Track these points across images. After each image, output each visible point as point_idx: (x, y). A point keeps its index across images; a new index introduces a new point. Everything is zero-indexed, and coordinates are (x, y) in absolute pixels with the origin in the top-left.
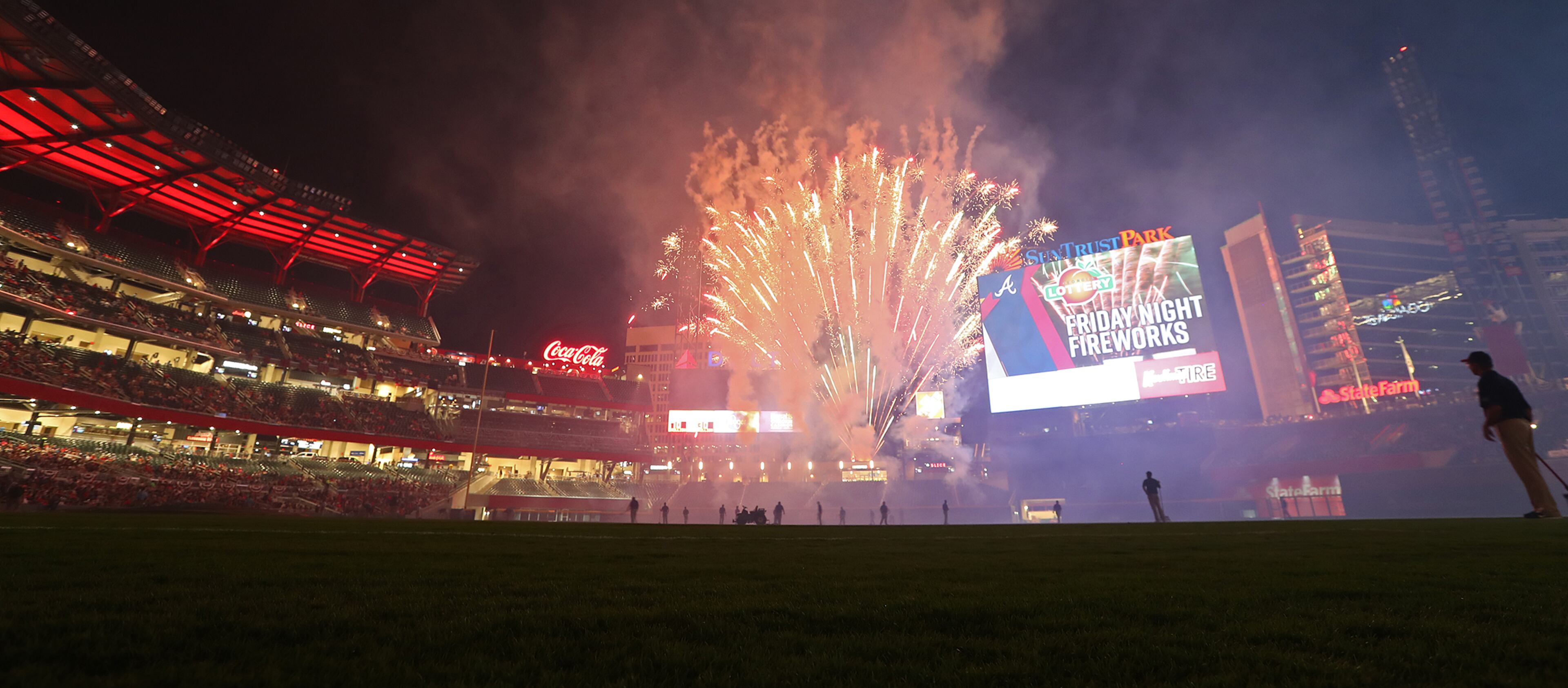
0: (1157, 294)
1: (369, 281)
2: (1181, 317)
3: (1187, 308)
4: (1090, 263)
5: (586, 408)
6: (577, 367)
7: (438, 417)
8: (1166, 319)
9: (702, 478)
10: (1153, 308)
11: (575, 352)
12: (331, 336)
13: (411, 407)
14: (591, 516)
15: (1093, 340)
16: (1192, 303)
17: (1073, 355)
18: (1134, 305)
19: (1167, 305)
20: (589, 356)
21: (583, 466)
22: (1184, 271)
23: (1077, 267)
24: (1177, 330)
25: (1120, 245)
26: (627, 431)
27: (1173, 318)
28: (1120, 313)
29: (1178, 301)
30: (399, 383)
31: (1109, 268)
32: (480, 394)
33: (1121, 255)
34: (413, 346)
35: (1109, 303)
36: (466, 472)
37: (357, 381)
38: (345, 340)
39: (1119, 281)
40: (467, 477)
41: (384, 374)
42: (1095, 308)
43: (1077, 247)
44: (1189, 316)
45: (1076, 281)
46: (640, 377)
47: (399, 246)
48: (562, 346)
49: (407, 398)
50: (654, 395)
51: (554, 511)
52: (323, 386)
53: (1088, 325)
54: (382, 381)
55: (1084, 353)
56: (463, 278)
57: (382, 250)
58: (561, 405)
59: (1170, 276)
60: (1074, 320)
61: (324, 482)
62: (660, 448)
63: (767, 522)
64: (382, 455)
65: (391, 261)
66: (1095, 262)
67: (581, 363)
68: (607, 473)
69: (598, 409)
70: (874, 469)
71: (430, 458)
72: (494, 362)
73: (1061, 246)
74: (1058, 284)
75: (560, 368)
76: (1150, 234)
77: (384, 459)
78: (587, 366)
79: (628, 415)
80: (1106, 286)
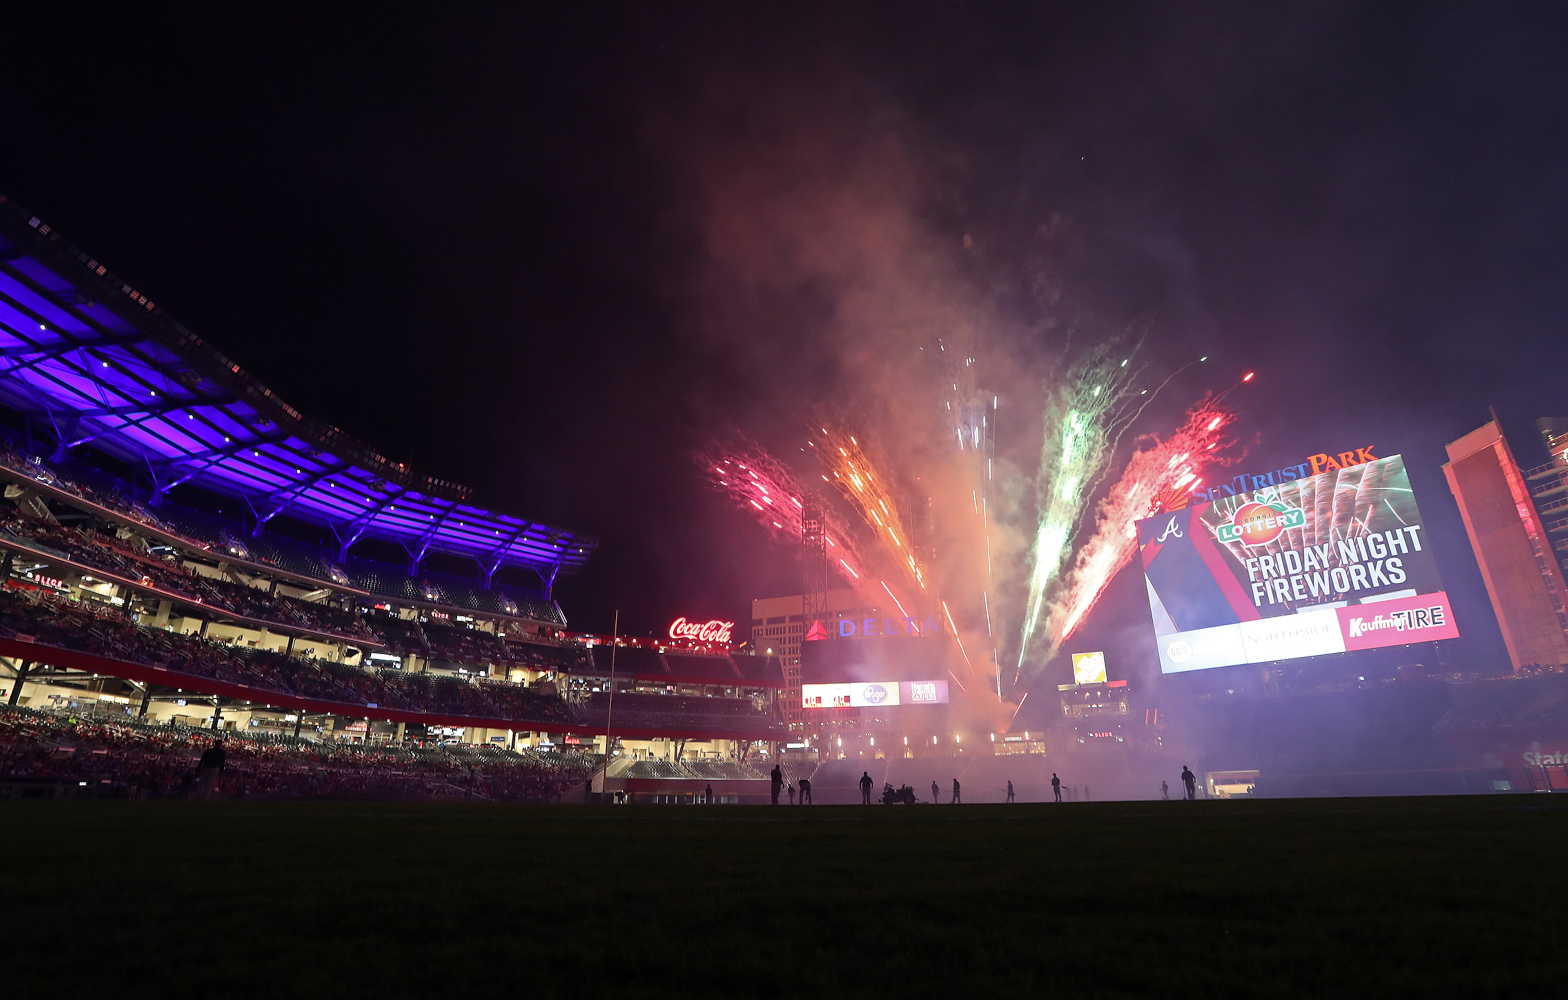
0: (1361, 526)
1: (495, 568)
2: (1394, 552)
3: (1401, 540)
4: (1272, 495)
5: (716, 686)
6: (704, 644)
7: (571, 701)
8: (1375, 555)
9: (842, 756)
10: (1356, 543)
11: (701, 629)
12: (464, 624)
13: (544, 692)
14: (729, 797)
15: (1281, 586)
16: (1407, 537)
17: (1258, 604)
18: (1332, 542)
19: (1375, 540)
20: (716, 631)
21: (717, 746)
22: (1393, 498)
23: (1256, 502)
24: (1390, 568)
25: (1309, 473)
26: (760, 709)
27: (1384, 553)
28: (1314, 552)
29: (1388, 534)
30: (531, 668)
31: (1297, 500)
32: (610, 676)
33: (1310, 484)
34: (541, 630)
35: (1299, 541)
36: (602, 755)
37: (491, 668)
38: (477, 628)
39: (1311, 514)
40: (603, 761)
41: (516, 660)
42: (1282, 548)
43: (1255, 479)
44: (1405, 550)
45: (1255, 518)
46: (769, 651)
47: (520, 532)
48: (687, 623)
49: (539, 683)
50: (785, 670)
51: (691, 794)
52: (461, 674)
53: (1274, 568)
54: (515, 667)
55: (1272, 601)
56: (583, 558)
57: (505, 536)
58: (690, 684)
59: (1376, 504)
60: (1257, 564)
61: (470, 768)
62: (795, 725)
63: (916, 801)
64: (520, 740)
65: (513, 546)
66: (1279, 495)
67: (708, 639)
68: (742, 753)
69: (728, 686)
70: (1031, 741)
71: (567, 742)
72: (620, 642)
73: (1235, 478)
74: (1233, 523)
75: (687, 646)
76: (1347, 456)
77: (521, 746)
78: (714, 643)
79: (761, 692)
80: (1294, 521)
